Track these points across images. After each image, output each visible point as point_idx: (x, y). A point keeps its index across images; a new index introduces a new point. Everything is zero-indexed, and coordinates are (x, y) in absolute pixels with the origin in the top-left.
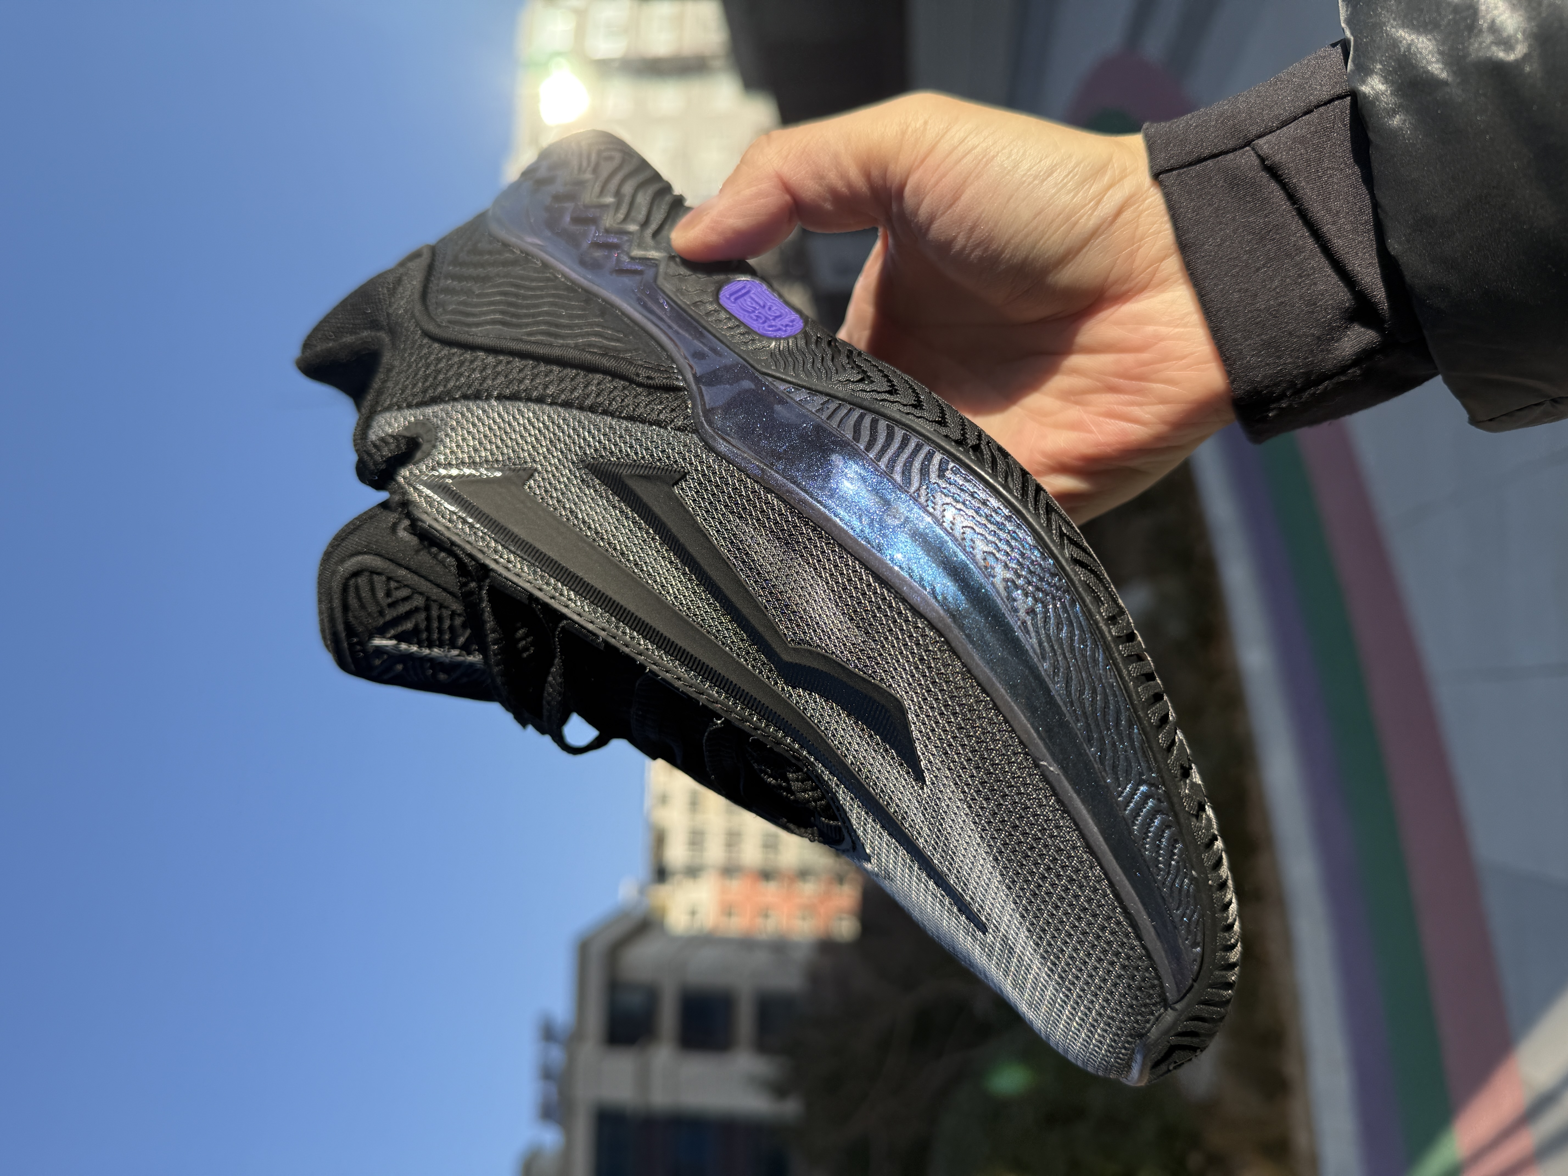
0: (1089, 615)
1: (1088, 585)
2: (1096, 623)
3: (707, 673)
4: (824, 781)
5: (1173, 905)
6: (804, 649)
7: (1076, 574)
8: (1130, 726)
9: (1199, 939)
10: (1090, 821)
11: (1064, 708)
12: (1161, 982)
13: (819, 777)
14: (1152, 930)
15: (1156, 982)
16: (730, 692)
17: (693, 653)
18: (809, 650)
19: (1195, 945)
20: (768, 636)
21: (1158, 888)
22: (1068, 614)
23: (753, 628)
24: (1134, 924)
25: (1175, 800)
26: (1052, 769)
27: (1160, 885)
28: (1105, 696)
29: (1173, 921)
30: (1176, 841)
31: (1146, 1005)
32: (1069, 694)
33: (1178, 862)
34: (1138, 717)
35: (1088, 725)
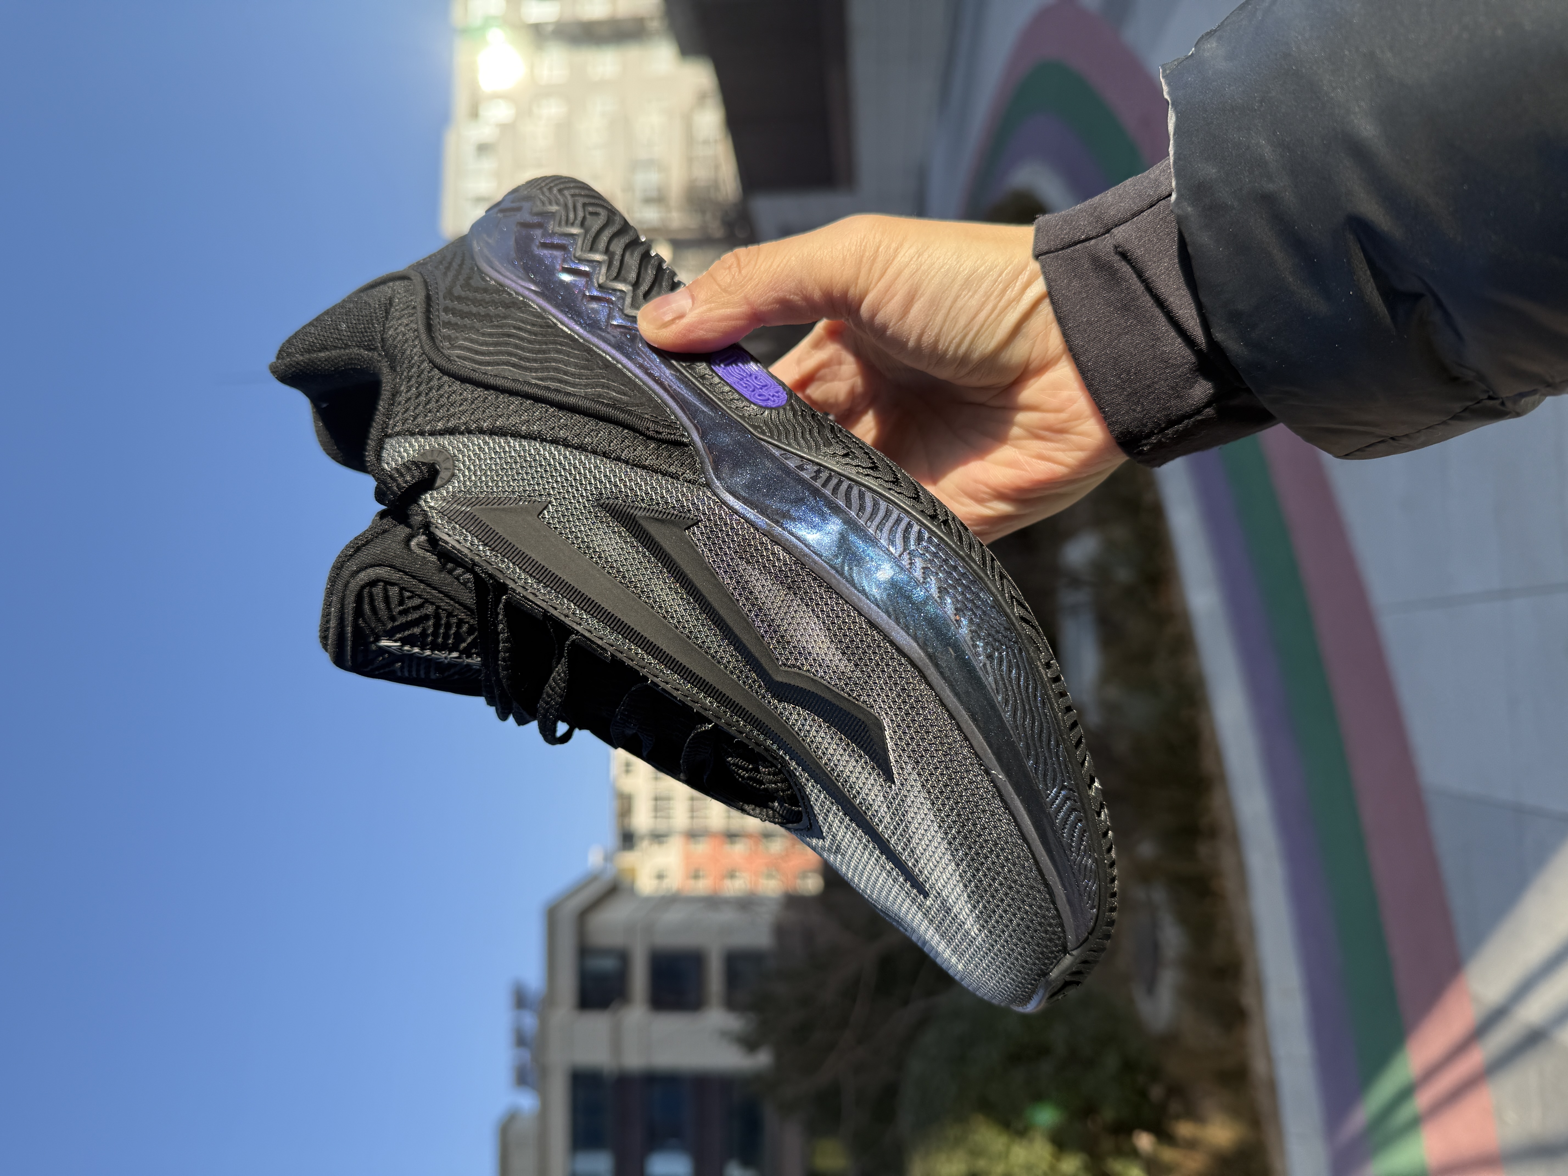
0: (1031, 662)
1: (1031, 637)
2: (1037, 667)
3: (703, 686)
4: (795, 775)
5: (1081, 878)
6: (794, 673)
7: (1024, 629)
8: (1058, 745)
9: (1096, 903)
10: (1026, 816)
11: (1011, 732)
12: (1065, 935)
13: (791, 774)
14: (1064, 896)
15: (1061, 935)
16: (722, 702)
17: (692, 669)
18: (798, 674)
19: (1092, 907)
20: (763, 661)
21: (1071, 866)
22: (1017, 659)
23: (750, 652)
24: (1051, 892)
25: (1085, 801)
26: (1000, 777)
27: (1072, 863)
28: (1041, 724)
29: (1079, 891)
30: (1085, 831)
31: (1052, 952)
32: (1015, 721)
33: (1085, 847)
34: (1063, 739)
35: (1027, 744)
